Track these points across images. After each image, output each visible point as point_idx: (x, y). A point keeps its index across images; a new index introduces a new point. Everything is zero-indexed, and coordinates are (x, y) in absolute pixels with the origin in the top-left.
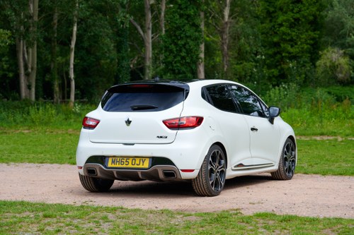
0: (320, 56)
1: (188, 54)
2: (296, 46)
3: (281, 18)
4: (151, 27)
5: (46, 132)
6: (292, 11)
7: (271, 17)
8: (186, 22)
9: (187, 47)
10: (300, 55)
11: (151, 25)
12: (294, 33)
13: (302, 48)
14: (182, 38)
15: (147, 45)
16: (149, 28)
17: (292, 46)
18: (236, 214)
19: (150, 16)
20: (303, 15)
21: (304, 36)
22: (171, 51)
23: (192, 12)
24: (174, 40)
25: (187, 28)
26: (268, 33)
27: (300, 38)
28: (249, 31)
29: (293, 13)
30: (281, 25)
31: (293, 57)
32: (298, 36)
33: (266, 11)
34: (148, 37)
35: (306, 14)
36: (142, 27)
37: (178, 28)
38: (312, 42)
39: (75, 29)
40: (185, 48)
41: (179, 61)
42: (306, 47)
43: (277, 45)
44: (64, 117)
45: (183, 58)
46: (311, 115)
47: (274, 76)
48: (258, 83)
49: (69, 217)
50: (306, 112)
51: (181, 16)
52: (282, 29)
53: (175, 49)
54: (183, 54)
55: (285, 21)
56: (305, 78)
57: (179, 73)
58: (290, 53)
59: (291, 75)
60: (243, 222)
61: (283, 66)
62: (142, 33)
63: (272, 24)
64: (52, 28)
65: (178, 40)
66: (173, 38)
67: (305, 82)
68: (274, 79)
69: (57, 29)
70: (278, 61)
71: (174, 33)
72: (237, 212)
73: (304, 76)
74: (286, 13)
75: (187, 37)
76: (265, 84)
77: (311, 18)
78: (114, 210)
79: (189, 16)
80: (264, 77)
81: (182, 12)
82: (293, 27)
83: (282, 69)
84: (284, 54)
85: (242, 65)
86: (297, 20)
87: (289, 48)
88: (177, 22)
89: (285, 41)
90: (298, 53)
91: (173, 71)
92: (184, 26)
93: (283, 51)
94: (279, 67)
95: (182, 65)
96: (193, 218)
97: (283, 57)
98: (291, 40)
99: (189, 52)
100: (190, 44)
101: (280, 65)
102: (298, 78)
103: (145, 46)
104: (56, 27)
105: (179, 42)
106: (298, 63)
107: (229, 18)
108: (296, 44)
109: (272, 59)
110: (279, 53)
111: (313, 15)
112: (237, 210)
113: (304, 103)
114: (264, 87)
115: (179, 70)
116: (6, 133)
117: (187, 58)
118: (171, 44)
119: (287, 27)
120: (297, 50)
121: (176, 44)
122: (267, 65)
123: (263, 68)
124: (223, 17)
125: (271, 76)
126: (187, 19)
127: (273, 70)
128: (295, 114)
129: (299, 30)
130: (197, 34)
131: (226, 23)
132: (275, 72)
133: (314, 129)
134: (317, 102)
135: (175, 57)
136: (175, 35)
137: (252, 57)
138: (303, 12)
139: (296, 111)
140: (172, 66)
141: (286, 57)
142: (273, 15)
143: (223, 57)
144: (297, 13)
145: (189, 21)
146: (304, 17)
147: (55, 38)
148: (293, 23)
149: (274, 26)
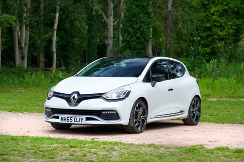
0: (241, 39)
1: (142, 35)
2: (224, 31)
3: (213, 9)
4: (112, 14)
5: (39, 92)
6: (222, 4)
7: (206, 8)
8: (141, 10)
9: (141, 29)
10: (227, 37)
11: (112, 12)
12: (223, 21)
13: (229, 32)
14: (137, 23)
15: (109, 27)
16: (111, 15)
17: (221, 31)
18: (202, 148)
19: (112, 5)
20: (230, 7)
21: (230, 23)
22: (129, 33)
23: (145, 4)
24: (131, 24)
25: (141, 15)
26: (203, 20)
27: (227, 25)
28: (187, 18)
29: (222, 5)
30: (213, 14)
31: (221, 39)
32: (225, 23)
33: (201, 3)
34: (110, 22)
35: (232, 7)
36: (106, 14)
37: (134, 15)
38: (236, 27)
39: (58, 15)
40: (140, 30)
41: (135, 40)
42: (232, 31)
43: (209, 29)
44: (51, 81)
45: (138, 38)
46: (237, 83)
47: (207, 53)
48: (195, 58)
49: (87, 147)
50: (233, 80)
51: (137, 6)
52: (214, 17)
53: (132, 32)
54: (138, 35)
55: (216, 12)
56: (230, 55)
57: (135, 49)
58: (219, 36)
59: (220, 52)
60: (208, 152)
61: (213, 45)
62: (105, 18)
63: (206, 13)
64: (40, 13)
65: (135, 24)
66: (131, 23)
67: (230, 58)
68: (207, 55)
69: (43, 14)
70: (210, 42)
71: (131, 19)
72: (202, 146)
73: (230, 53)
74: (217, 5)
75: (141, 22)
76: (200, 59)
77: (236, 9)
78: (116, 144)
79: (143, 6)
80: (199, 53)
81: (137, 3)
82: (223, 17)
83: (213, 47)
84: (214, 37)
85: (179, 44)
86: (225, 11)
87: (219, 32)
88: (134, 11)
89: (216, 26)
90: (226, 36)
91: (130, 48)
92: (140, 13)
93: (215, 34)
94: (211, 46)
95: (138, 43)
96: (173, 150)
97: (214, 39)
98: (221, 26)
99: (143, 33)
100: (144, 27)
101: (212, 44)
102: (225, 55)
103: (108, 29)
104: (42, 12)
105: (135, 26)
106: (226, 43)
107: (171, 8)
108: (224, 29)
109: (206, 40)
110: (211, 35)
111: (238, 8)
112: (201, 145)
113: (231, 74)
114: (199, 61)
115: (135, 47)
116: (9, 92)
117: (141, 38)
118: (129, 27)
119: (217, 16)
120: (225, 34)
121: (133, 27)
122: (202, 44)
123: (199, 46)
124: (167, 7)
125: (204, 53)
126: (142, 9)
127: (206, 49)
128: (224, 82)
129: (226, 19)
130: (149, 20)
131: (170, 12)
132: (208, 50)
133: (240, 93)
134: (241, 73)
135: (132, 37)
136: (133, 21)
137: (188, 38)
138: (230, 5)
139: (226, 80)
140: (130, 44)
141: (216, 39)
142: (207, 7)
143: (166, 38)
144: (225, 5)
145: (143, 11)
146: (231, 9)
147: (42, 21)
148: (222, 13)
149: (207, 15)
